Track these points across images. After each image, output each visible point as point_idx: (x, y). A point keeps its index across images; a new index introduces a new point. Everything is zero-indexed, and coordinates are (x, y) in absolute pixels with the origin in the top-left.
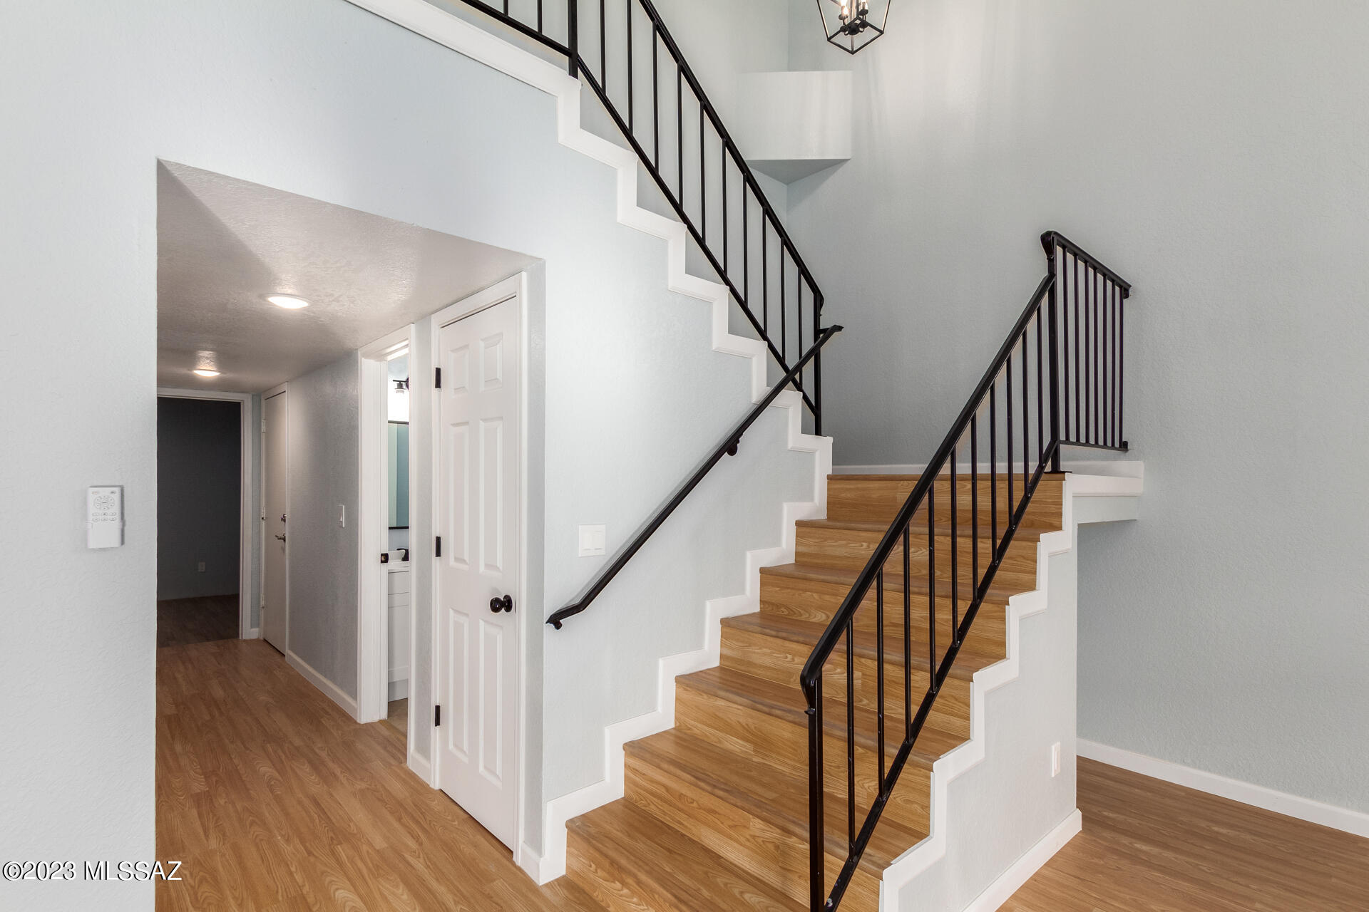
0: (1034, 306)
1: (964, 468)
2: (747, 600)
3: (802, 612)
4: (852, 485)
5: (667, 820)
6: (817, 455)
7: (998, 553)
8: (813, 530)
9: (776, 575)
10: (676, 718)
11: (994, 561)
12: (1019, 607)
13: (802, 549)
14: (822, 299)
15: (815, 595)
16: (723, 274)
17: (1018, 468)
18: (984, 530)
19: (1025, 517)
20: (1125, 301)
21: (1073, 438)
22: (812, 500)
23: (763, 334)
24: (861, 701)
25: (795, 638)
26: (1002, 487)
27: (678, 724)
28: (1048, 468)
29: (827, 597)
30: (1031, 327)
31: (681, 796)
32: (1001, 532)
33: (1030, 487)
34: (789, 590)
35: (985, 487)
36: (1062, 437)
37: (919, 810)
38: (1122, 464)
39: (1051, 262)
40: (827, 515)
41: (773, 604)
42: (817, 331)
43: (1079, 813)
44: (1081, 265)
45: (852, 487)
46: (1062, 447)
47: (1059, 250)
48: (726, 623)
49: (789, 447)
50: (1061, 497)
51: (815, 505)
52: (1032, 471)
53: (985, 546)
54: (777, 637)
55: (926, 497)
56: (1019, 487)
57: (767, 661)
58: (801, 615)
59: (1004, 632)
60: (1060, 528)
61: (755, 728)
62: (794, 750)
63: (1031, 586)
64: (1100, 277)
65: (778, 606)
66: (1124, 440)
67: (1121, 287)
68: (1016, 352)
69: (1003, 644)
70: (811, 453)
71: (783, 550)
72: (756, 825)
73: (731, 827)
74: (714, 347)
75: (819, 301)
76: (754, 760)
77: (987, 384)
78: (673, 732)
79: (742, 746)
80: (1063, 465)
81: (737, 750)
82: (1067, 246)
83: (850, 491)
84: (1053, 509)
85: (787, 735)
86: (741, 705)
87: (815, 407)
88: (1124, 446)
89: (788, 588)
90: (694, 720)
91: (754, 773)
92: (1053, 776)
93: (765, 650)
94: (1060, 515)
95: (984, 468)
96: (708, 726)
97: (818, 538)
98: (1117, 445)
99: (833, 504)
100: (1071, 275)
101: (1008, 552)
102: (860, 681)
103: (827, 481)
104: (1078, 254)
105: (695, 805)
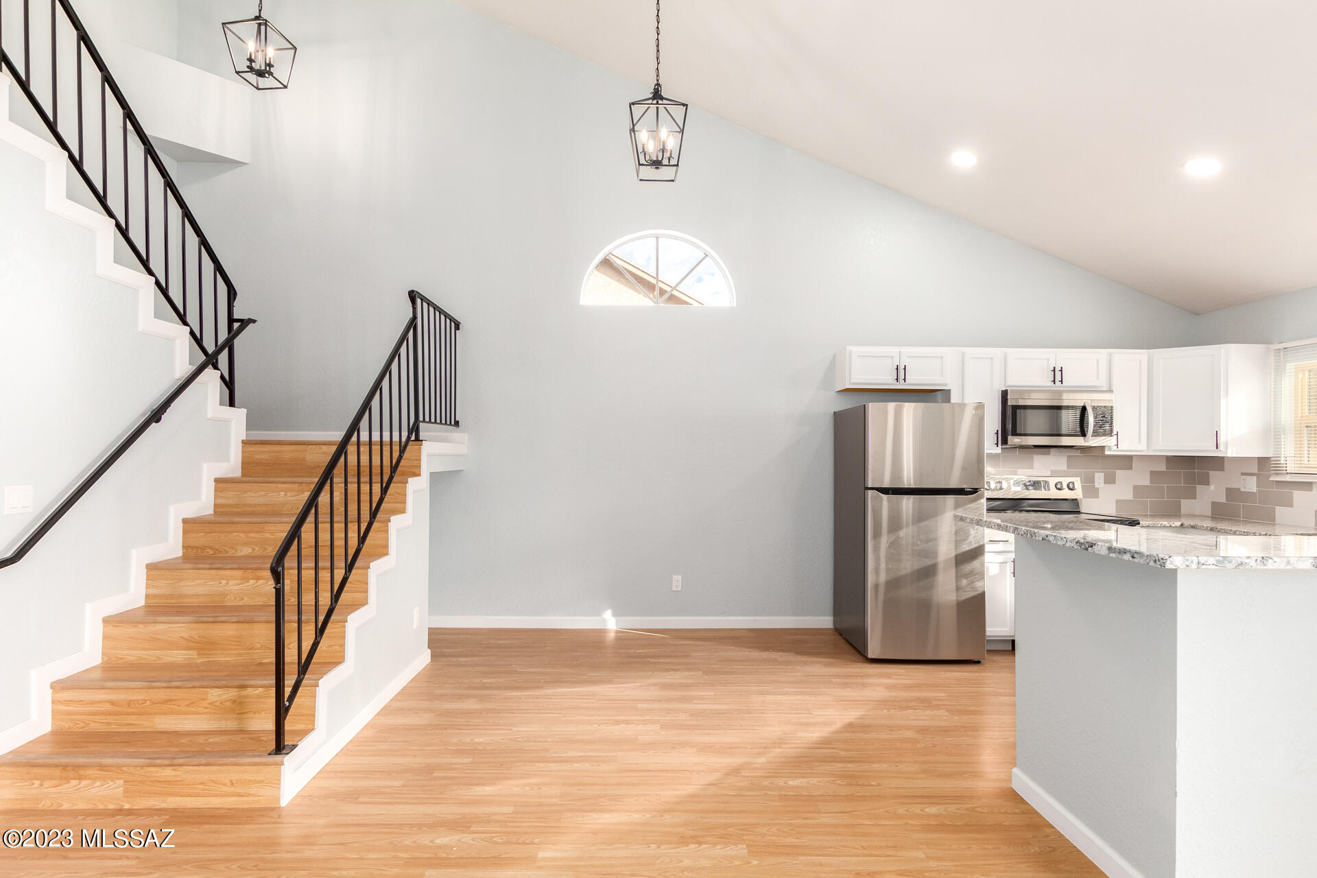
0: (404, 337)
1: (364, 436)
2: (171, 546)
3: (228, 549)
4: (267, 448)
5: (114, 728)
6: (233, 423)
7: (384, 491)
8: (233, 485)
9: (202, 523)
10: (103, 654)
11: (381, 496)
12: (396, 522)
13: (220, 501)
14: (235, 293)
15: (241, 535)
16: (145, 263)
17: (396, 438)
18: (376, 478)
19: (399, 469)
20: (457, 331)
21: (427, 419)
22: (228, 460)
23: (183, 319)
24: (289, 600)
25: (230, 566)
26: (386, 449)
27: (106, 658)
28: (413, 438)
29: (253, 535)
30: (403, 350)
31: (129, 703)
32: (386, 478)
33: (402, 450)
34: (215, 534)
35: (376, 448)
36: (421, 419)
37: (337, 648)
38: (455, 434)
39: (414, 309)
40: (242, 473)
41: (197, 548)
42: (231, 320)
43: (429, 651)
44: (432, 310)
45: (267, 449)
46: (422, 425)
47: (419, 301)
48: (151, 567)
49: (209, 417)
50: (420, 456)
51: (231, 465)
52: (404, 439)
53: (377, 488)
54: (210, 569)
55: (343, 457)
56: (396, 448)
57: (201, 590)
58: (227, 552)
59: (387, 539)
60: (419, 475)
61: (199, 637)
62: (239, 642)
63: (403, 511)
64: (443, 317)
65: (203, 548)
66: (457, 420)
67: (455, 323)
68: (394, 366)
69: (386, 546)
70: (227, 422)
71: (203, 503)
72: (215, 695)
73: (187, 706)
74: (140, 329)
75: (232, 294)
76: (198, 662)
77: (377, 386)
78: (101, 665)
79: (183, 654)
80: (422, 435)
81: (179, 659)
82: (423, 299)
83: (263, 454)
84: (415, 463)
85: (230, 633)
86: (183, 623)
87: (229, 383)
88: (457, 423)
89: (213, 532)
90: (128, 649)
91: (202, 668)
92: (415, 627)
93: (197, 581)
94: (420, 467)
95: (376, 437)
96: (144, 649)
97: (237, 491)
98: (453, 423)
99: (248, 465)
100: (426, 317)
101: (390, 491)
102: (289, 586)
103: (241, 444)
104: (430, 303)
105: (148, 703)
